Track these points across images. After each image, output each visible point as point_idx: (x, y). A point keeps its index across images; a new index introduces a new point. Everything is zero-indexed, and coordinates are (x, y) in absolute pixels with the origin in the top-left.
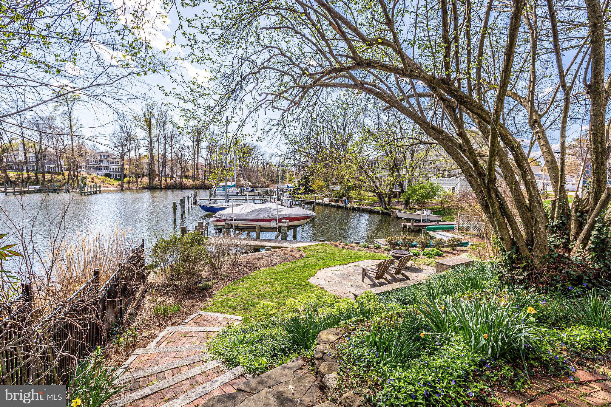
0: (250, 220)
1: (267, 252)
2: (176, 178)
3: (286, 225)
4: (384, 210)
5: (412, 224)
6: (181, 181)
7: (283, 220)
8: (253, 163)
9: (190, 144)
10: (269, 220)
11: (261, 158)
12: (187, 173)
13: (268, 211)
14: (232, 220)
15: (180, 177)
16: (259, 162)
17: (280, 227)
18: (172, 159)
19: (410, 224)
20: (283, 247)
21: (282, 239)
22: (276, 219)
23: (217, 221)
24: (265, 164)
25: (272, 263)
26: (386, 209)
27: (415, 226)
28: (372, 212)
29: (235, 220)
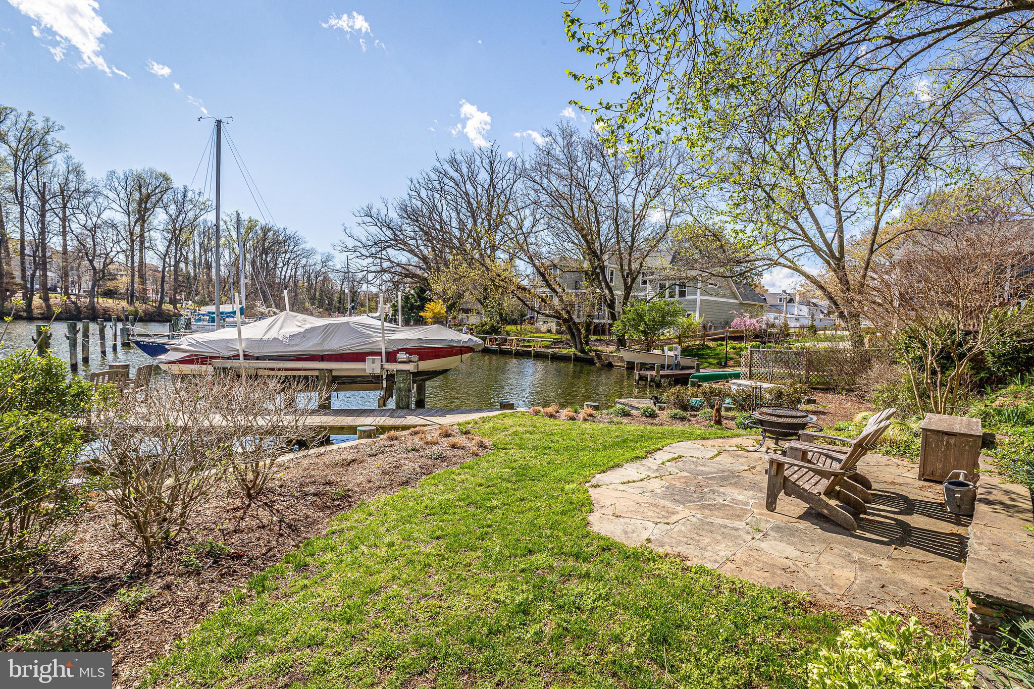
0: (298, 358)
1: (364, 441)
2: (78, 296)
3: (410, 367)
4: (579, 354)
5: (658, 372)
6: (92, 303)
7: (402, 356)
8: (283, 272)
9: (120, 218)
10: (359, 357)
11: (304, 261)
12: (110, 285)
13: (356, 331)
14: (236, 357)
15: (91, 293)
16: (300, 271)
17: (391, 377)
18: (65, 252)
19: (654, 373)
20: (415, 427)
21: (398, 407)
22: (380, 354)
23: (182, 362)
24: (312, 276)
25: (402, 476)
26: (583, 351)
27: (662, 376)
28: (556, 358)
29: (246, 357)
